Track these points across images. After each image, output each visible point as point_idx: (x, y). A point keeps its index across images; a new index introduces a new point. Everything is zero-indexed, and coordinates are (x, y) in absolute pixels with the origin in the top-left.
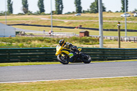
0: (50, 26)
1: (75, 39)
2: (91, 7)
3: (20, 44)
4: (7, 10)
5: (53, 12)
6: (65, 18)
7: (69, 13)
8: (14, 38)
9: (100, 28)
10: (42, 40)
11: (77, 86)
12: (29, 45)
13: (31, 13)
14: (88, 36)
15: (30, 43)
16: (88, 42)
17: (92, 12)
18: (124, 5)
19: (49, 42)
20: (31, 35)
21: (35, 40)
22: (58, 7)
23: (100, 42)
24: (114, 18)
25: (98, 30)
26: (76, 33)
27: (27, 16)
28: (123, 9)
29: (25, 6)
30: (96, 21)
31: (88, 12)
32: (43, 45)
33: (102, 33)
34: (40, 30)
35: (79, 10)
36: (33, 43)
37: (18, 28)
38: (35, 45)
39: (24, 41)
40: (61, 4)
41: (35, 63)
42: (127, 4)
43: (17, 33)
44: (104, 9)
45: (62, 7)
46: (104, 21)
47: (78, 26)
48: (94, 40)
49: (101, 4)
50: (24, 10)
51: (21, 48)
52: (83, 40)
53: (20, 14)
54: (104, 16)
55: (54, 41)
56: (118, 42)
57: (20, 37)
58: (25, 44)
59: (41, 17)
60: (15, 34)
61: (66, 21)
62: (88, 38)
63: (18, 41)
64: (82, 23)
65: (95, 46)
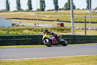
0: (36, 20)
1: (54, 29)
2: (65, 6)
3: (15, 33)
4: (6, 8)
5: (38, 9)
6: (47, 14)
7: (50, 10)
8: (11, 28)
9: (71, 21)
10: (30, 30)
11: (56, 62)
12: (22, 33)
13: (22, 11)
14: (63, 26)
15: (22, 32)
16: (63, 31)
17: (65, 10)
18: (88, 4)
19: (36, 31)
20: (23, 26)
21: (25, 29)
22: (42, 6)
23: (72, 31)
24: (81, 14)
25: (70, 22)
26: (55, 24)
27: (20, 13)
28: (88, 7)
29: (19, 5)
30: (69, 16)
31: (63, 9)
32: (31, 33)
33: (73, 25)
34: (29, 22)
35: (57, 8)
36: (24, 31)
37: (14, 21)
38: (25, 33)
39: (18, 30)
40: (44, 3)
41: (26, 46)
42: (91, 4)
43: (13, 24)
44: (74, 7)
45: (45, 6)
46: (74, 16)
47: (56, 19)
48: (67, 29)
49: (73, 3)
50: (17, 8)
51: (16, 35)
52: (59, 30)
53: (15, 11)
54: (74, 12)
55: (39, 30)
56: (84, 31)
57: (15, 28)
58: (18, 33)
59: (30, 13)
60: (11, 25)
61: (48, 16)
62: (63, 28)
63: (14, 30)
64: (59, 17)
65: (68, 34)
